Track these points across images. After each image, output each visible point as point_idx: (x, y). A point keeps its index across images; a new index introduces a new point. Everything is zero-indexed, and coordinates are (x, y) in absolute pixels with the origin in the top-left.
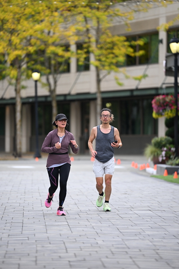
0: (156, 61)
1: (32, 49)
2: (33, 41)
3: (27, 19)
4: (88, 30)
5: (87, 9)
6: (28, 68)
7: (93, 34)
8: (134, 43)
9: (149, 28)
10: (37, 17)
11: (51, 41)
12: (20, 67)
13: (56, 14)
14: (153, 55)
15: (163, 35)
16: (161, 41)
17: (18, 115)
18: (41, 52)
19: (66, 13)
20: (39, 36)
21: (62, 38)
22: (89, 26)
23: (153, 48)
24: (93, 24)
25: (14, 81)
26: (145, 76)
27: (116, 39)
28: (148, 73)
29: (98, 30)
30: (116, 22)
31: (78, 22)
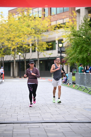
0: (55, 49)
1: (18, 46)
2: (19, 43)
3: (17, 37)
4: (35, 40)
5: (35, 34)
6: (17, 51)
7: (36, 41)
8: (48, 44)
9: (53, 40)
10: (20, 37)
11: (24, 43)
12: (15, 51)
13: (26, 36)
14: (54, 47)
15: (57, 42)
16: (56, 43)
17: (15, 65)
18: (21, 47)
19: (29, 35)
20: (21, 42)
21: (27, 42)
22: (35, 39)
23: (54, 45)
24: (36, 38)
25: (13, 55)
26: (52, 54)
27: (43, 43)
28: (53, 53)
29: (38, 40)
30: (43, 38)
31: (32, 38)
